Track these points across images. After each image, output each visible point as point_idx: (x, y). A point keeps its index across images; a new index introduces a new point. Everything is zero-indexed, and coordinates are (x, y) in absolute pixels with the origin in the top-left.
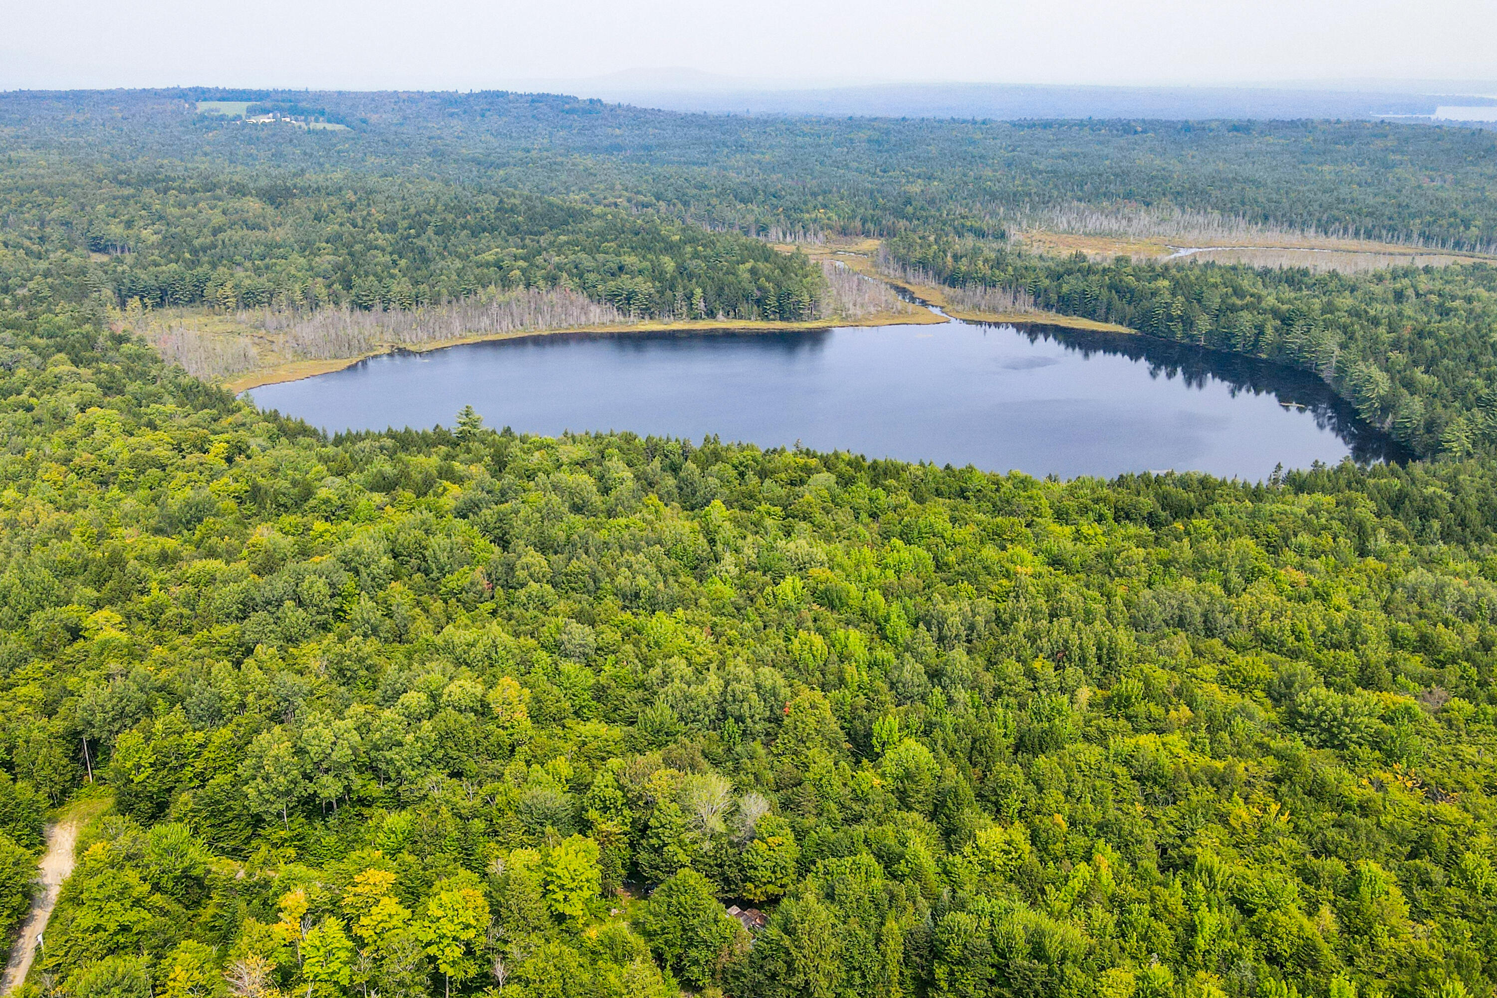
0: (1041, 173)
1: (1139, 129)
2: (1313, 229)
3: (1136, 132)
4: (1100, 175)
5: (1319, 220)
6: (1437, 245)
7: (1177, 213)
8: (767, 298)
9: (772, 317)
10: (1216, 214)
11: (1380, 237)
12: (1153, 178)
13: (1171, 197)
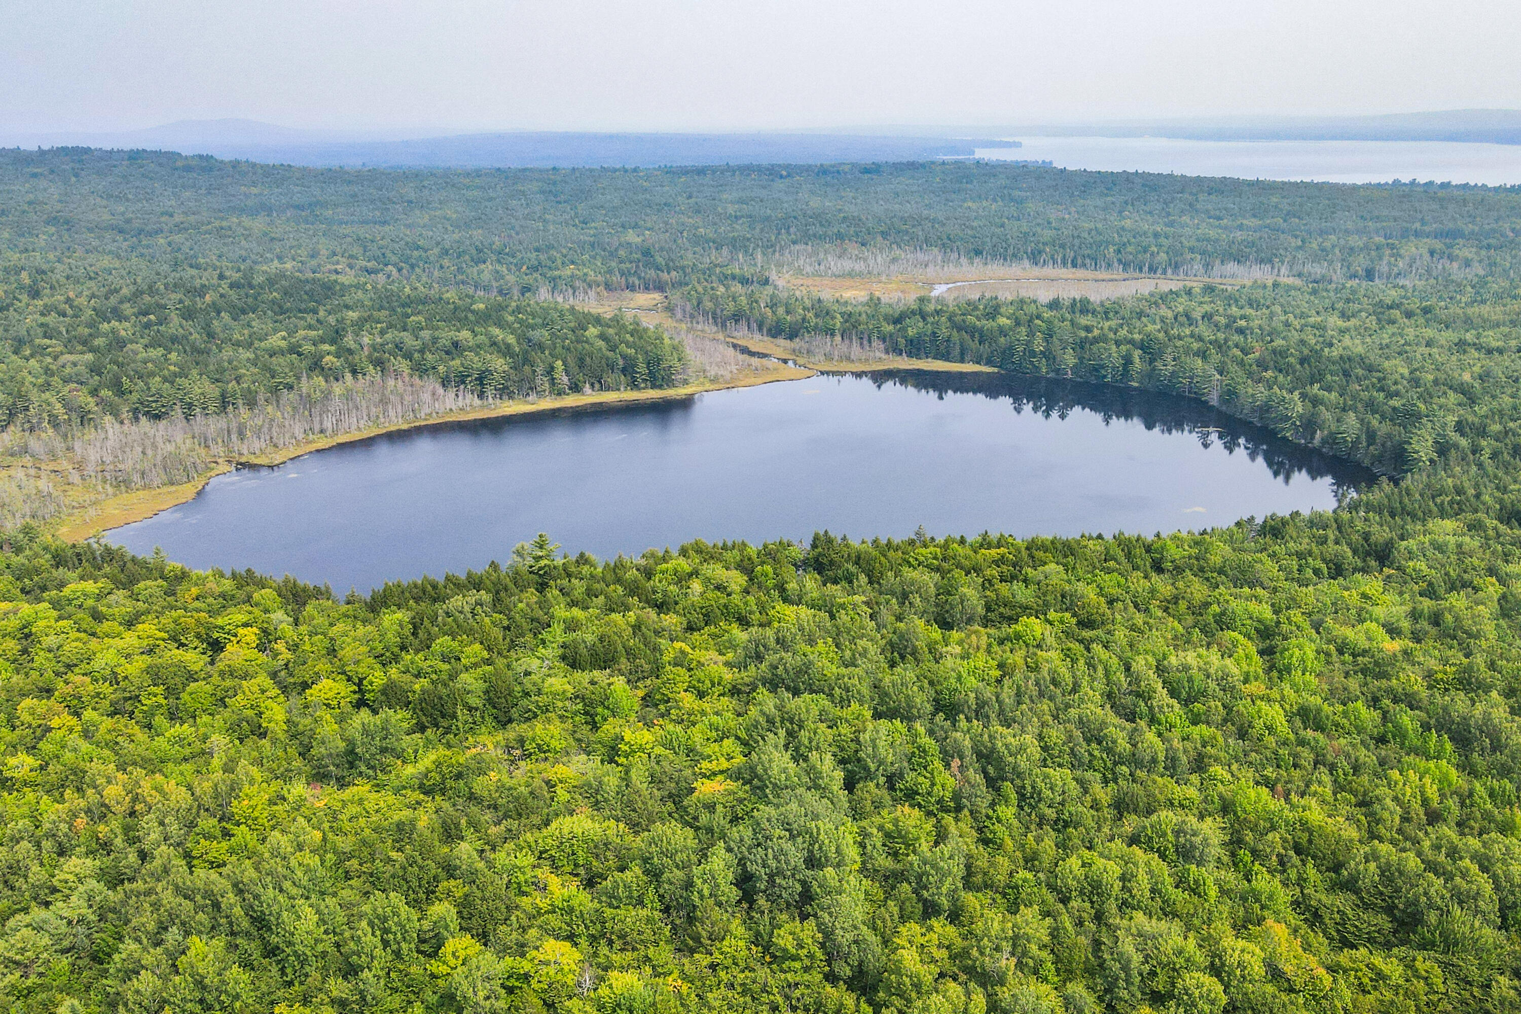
6: (1135, 270)
8: (636, 366)
9: (643, 385)
11: (1084, 265)
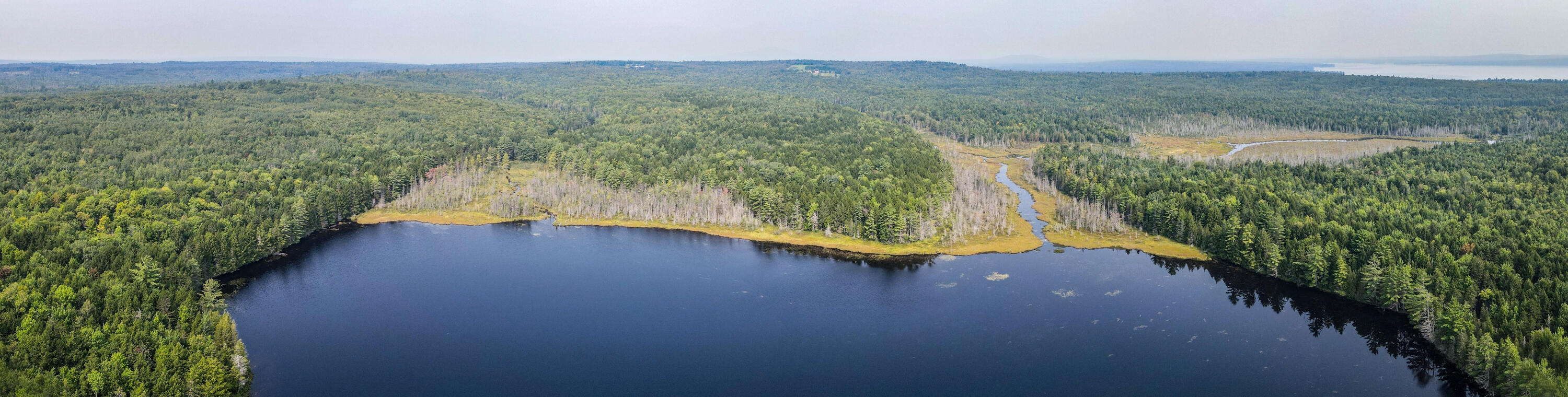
0: (1160, 98)
1: (1208, 75)
2: (1304, 127)
3: (1207, 77)
4: (1190, 98)
5: (1305, 121)
7: (1230, 119)
10: (1251, 119)
12: (1216, 99)
13: (1226, 110)
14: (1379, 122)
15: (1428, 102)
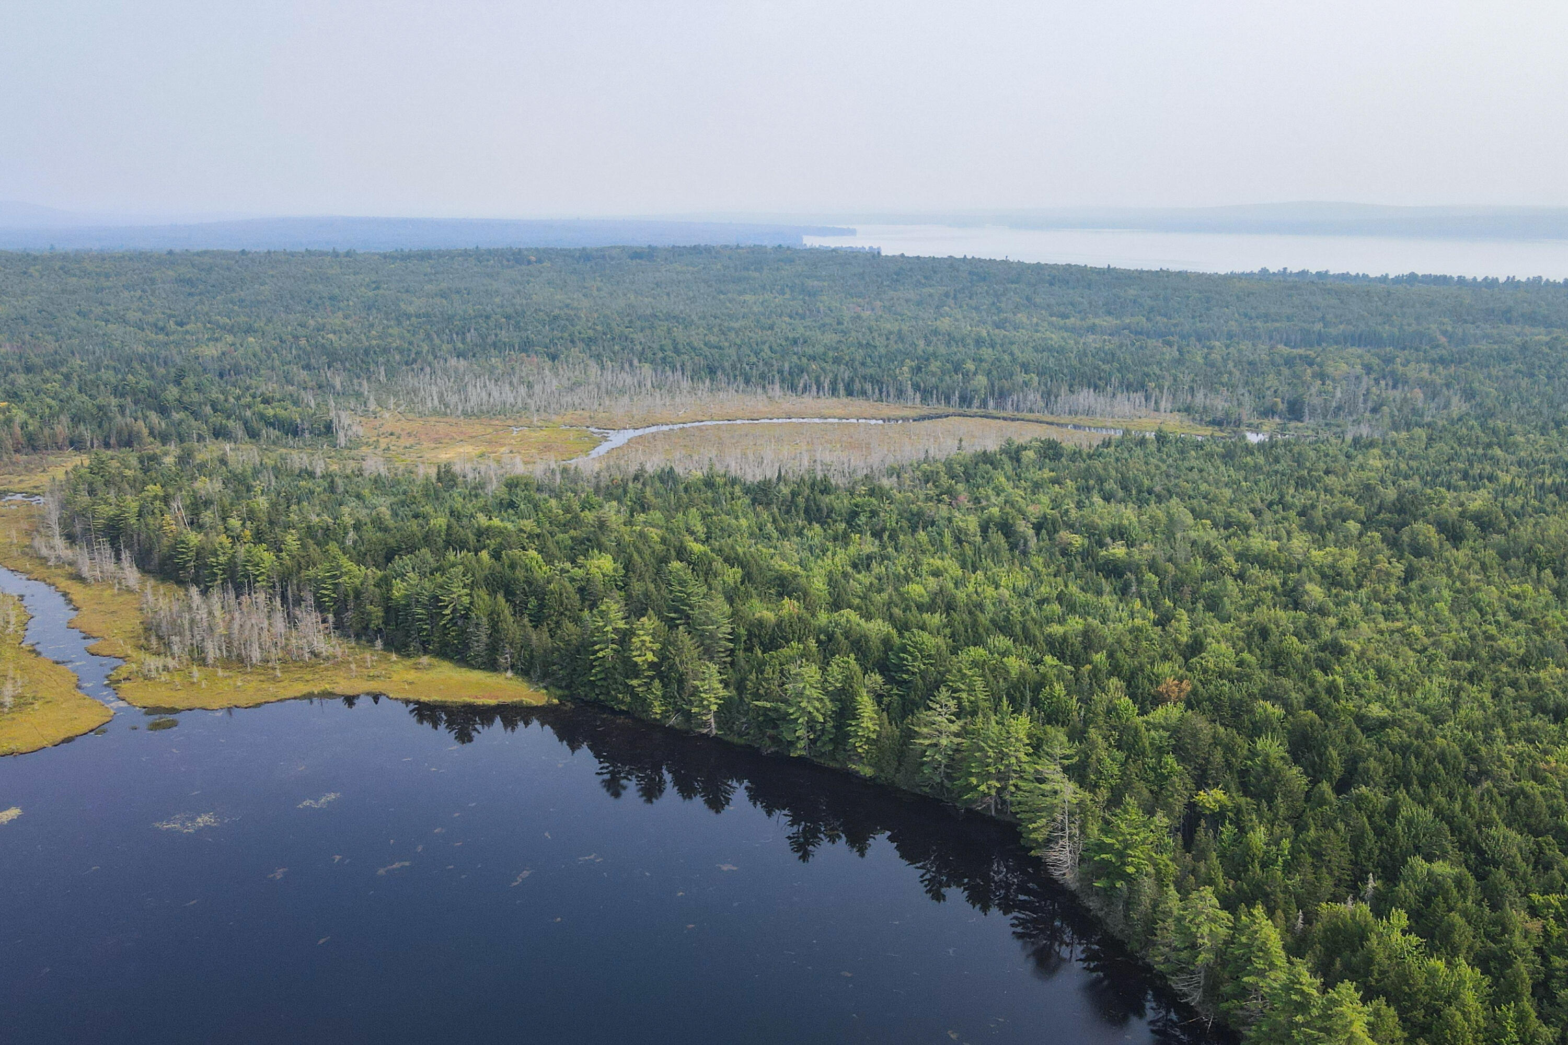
0: (409, 317)
1: (533, 259)
2: (777, 387)
3: (529, 263)
4: (488, 317)
5: (780, 372)
7: (594, 368)
10: (647, 368)
12: (556, 318)
13: (581, 345)
14: (966, 375)
15: (1092, 329)
